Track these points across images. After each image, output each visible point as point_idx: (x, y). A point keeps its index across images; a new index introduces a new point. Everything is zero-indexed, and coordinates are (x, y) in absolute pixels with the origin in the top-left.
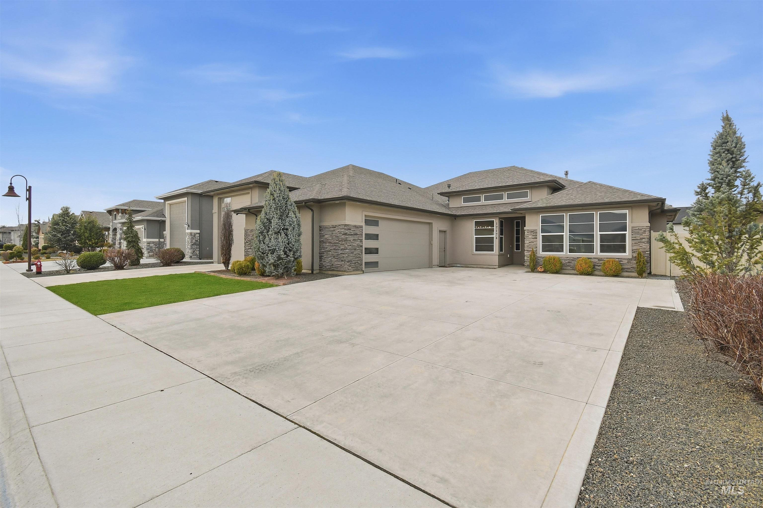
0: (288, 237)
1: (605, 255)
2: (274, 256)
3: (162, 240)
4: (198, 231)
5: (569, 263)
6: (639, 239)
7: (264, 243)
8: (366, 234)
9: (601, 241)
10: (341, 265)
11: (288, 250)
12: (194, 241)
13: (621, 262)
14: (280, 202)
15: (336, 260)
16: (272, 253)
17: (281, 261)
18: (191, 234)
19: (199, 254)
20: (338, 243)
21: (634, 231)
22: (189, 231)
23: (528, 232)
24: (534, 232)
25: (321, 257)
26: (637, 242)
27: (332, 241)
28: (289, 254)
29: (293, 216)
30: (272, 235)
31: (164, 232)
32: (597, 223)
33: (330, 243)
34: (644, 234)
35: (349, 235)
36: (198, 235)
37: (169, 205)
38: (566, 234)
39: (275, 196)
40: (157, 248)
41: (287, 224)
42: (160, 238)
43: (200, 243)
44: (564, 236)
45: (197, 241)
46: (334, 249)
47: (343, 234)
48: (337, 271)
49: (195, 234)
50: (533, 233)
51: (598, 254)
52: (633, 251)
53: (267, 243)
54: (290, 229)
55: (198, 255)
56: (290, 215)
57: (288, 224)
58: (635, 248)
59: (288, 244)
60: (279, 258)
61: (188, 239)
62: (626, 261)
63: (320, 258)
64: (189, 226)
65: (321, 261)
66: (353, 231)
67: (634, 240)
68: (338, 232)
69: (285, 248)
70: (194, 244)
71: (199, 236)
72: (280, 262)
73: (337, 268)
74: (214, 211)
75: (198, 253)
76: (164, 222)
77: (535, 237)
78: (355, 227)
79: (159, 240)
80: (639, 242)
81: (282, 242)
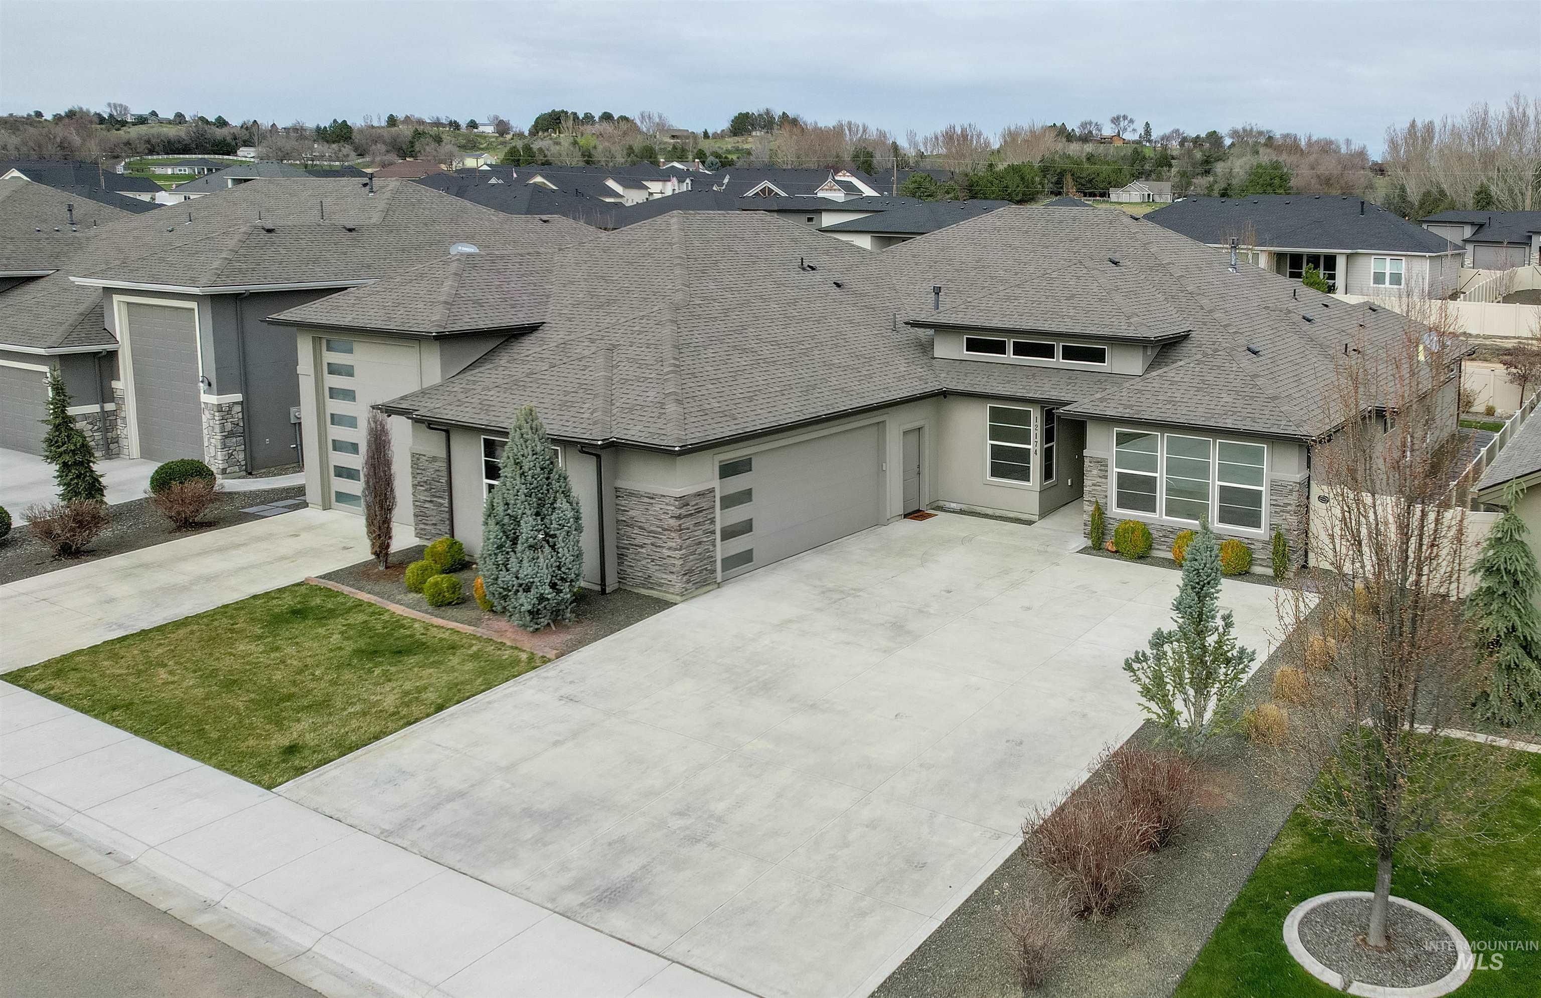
0: (558, 553)
1: (1227, 529)
2: (532, 597)
3: (110, 407)
4: (238, 397)
5: (1164, 536)
6: (1282, 504)
7: (508, 570)
8: (722, 498)
9: (1221, 500)
10: (670, 581)
11: (558, 580)
12: (229, 426)
13: (1252, 547)
14: (536, 479)
15: (657, 568)
16: (527, 590)
17: (547, 602)
18: (220, 408)
19: (245, 459)
20: (660, 533)
21: (1276, 488)
22: (212, 399)
23: (1090, 462)
24: (1102, 464)
25: (621, 556)
26: (1278, 509)
27: (646, 526)
28: (562, 588)
29: (566, 506)
30: (523, 552)
31: (115, 384)
32: (1214, 461)
33: (641, 528)
34: (1289, 497)
35: (686, 516)
36: (238, 408)
37: (124, 309)
38: (1161, 476)
39: (526, 468)
40: (96, 431)
41: (554, 525)
42: (104, 401)
43: (244, 430)
44: (1158, 480)
45: (238, 424)
46: (652, 545)
47: (672, 517)
48: (660, 591)
49: (231, 406)
50: (1101, 466)
51: (1216, 525)
52: (1272, 527)
53: (514, 570)
54: (561, 535)
55: (243, 463)
56: (557, 505)
57: (556, 526)
58: (1275, 521)
59: (559, 568)
60: (542, 598)
61: (210, 424)
62: (1260, 545)
63: (619, 558)
64: (210, 384)
65: (620, 564)
66: (693, 506)
67: (1274, 505)
68: (661, 509)
69: (552, 576)
70: (231, 434)
71: (242, 411)
72: (543, 605)
73: (661, 585)
74: (300, 370)
75: (241, 456)
76: (112, 355)
77: (1103, 473)
78: (699, 494)
79: (102, 408)
80: (1281, 511)
81: (547, 565)
